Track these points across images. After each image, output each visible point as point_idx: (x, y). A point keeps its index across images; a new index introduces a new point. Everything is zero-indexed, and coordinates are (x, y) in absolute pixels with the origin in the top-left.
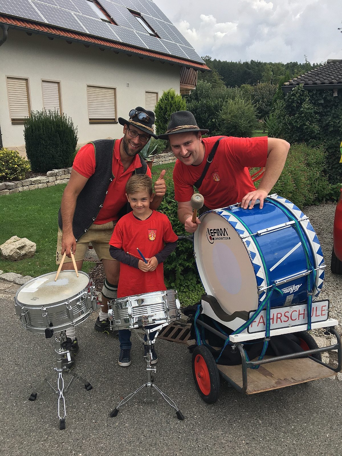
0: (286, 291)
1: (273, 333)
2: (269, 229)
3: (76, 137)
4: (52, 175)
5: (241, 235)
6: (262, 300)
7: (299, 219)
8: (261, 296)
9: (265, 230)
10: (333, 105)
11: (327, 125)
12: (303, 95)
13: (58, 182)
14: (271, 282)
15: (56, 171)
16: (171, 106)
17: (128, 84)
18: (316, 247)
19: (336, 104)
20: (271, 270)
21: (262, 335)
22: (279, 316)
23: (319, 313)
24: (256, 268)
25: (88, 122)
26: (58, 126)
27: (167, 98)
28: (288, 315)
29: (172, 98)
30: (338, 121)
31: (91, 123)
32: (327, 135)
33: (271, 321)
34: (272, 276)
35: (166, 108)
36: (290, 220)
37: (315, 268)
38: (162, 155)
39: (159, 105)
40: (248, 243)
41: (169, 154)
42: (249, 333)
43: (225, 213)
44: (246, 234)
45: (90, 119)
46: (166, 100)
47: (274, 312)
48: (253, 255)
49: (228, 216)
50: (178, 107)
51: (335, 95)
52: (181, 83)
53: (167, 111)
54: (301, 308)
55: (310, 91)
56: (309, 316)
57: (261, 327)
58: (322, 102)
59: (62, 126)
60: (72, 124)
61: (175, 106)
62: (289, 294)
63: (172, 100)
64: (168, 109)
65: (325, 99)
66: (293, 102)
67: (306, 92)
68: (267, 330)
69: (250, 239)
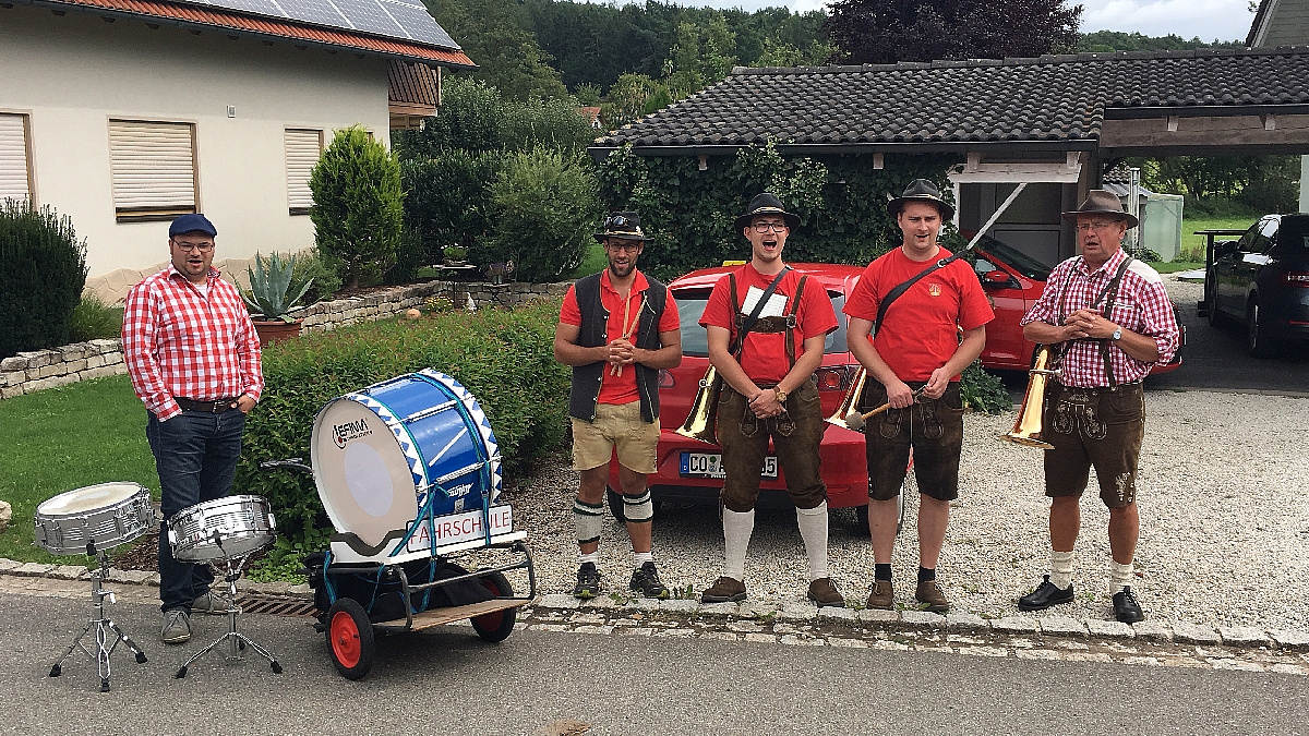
0: (452, 493)
1: (440, 551)
2: (424, 412)
3: (82, 266)
4: (14, 368)
5: (387, 422)
6: (422, 504)
7: (462, 398)
8: (420, 499)
9: (418, 414)
10: (701, 188)
11: (692, 232)
12: (634, 168)
13: (32, 385)
14: (431, 480)
15: (28, 355)
16: (356, 173)
17: (232, 112)
18: (486, 432)
19: (708, 187)
20: (431, 464)
21: (428, 554)
22: (447, 527)
23: (500, 522)
24: (411, 463)
25: (113, 216)
26: (34, 239)
27: (343, 148)
28: (459, 525)
29: (359, 150)
30: (710, 225)
31: (120, 220)
32: (695, 255)
33: (437, 534)
34: (433, 472)
35: (341, 177)
36: (450, 399)
37: (488, 459)
38: (335, 303)
39: (323, 168)
40: (398, 431)
41: (354, 300)
42: (409, 552)
43: (361, 397)
44: (394, 420)
45: (118, 210)
46: (341, 154)
47: (439, 521)
48: (406, 446)
49: (367, 401)
50: (376, 173)
51: (703, 167)
52: (390, 99)
53: (344, 185)
54: (475, 515)
55: (649, 158)
56: (488, 527)
57: (424, 543)
58: (677, 183)
59: (46, 239)
60: (71, 233)
61: (368, 170)
62: (456, 497)
63: (358, 156)
64: (348, 179)
65: (681, 176)
66: (613, 181)
67: (640, 162)
68: (433, 548)
69: (400, 426)
